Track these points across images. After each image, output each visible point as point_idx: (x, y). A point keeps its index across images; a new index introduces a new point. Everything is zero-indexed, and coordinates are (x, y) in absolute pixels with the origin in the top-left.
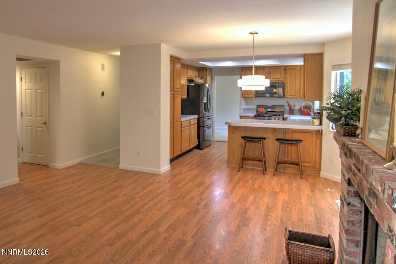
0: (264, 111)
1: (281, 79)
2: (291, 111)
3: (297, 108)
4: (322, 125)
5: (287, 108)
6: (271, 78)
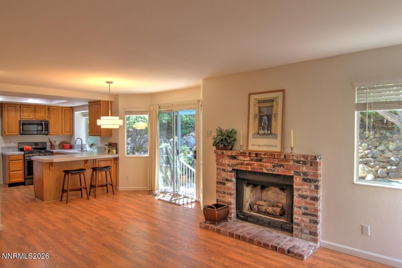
0: (30, 148)
1: (46, 118)
2: (52, 146)
3: (57, 143)
4: (118, 153)
5: (48, 144)
6: (35, 116)
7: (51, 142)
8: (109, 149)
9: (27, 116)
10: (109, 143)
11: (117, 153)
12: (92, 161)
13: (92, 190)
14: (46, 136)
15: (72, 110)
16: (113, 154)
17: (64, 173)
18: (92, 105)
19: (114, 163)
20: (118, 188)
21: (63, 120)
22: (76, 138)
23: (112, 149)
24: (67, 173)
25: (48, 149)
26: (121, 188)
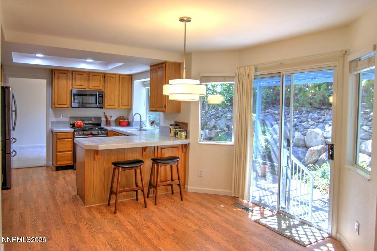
0: (82, 124)
1: (101, 88)
2: (108, 123)
3: (113, 119)
4: (189, 138)
5: (103, 119)
6: (89, 85)
7: (106, 117)
8: (176, 131)
9: (80, 85)
10: (175, 122)
11: (186, 137)
12: (153, 148)
13: (152, 190)
14: (101, 110)
15: (131, 78)
16: (181, 138)
17: (113, 166)
18: (155, 69)
19: (183, 152)
20: (187, 188)
21: (121, 91)
22: (134, 113)
23: (180, 131)
24: (116, 167)
25: (103, 125)
26: (191, 188)
